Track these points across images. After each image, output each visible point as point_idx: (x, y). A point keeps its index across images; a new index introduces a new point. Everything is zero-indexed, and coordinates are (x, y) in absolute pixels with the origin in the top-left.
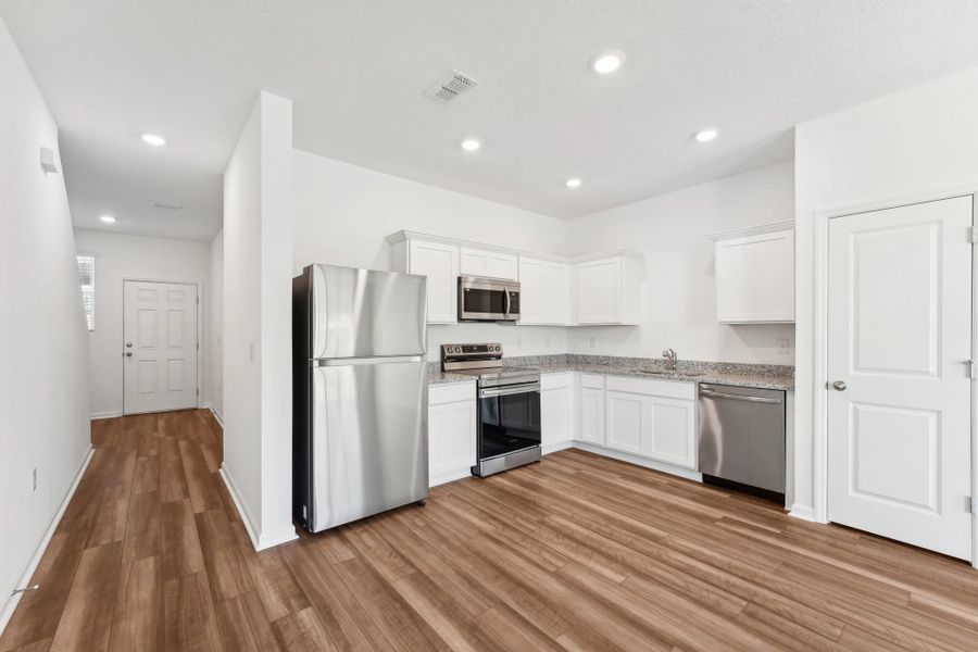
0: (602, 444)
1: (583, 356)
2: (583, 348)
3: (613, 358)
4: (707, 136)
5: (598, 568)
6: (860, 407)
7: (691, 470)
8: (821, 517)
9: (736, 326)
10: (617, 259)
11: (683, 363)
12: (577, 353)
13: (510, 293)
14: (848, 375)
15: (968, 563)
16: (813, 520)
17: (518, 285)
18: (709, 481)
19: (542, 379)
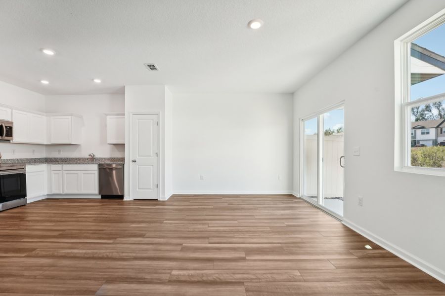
0: (61, 193)
1: (54, 158)
2: (55, 155)
3: (69, 158)
4: (97, 81)
5: (46, 224)
6: (139, 166)
7: (96, 195)
8: (131, 199)
9: (115, 145)
10: (70, 117)
11: (98, 159)
12: (51, 157)
13: (6, 127)
14: (137, 158)
15: (157, 200)
16: (129, 200)
17: (12, 123)
18: (104, 197)
19: (27, 167)
